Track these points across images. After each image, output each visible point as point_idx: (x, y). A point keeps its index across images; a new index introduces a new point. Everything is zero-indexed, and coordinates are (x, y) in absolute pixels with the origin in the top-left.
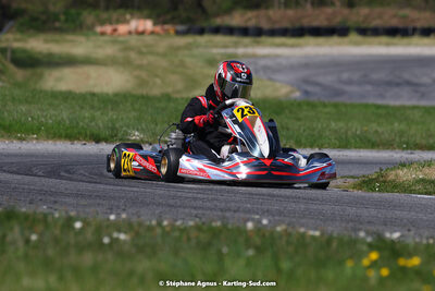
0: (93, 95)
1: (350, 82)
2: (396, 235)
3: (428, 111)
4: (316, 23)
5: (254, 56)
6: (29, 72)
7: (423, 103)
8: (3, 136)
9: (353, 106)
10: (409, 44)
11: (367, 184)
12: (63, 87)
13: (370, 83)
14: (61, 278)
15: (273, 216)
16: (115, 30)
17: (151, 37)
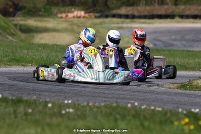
0: (57, 45)
1: (175, 40)
2: (197, 110)
4: (160, 13)
5: (131, 28)
6: (27, 35)
8: (15, 64)
11: (183, 86)
12: (43, 42)
14: (43, 130)
15: (140, 101)
16: (67, 16)
17: (83, 19)
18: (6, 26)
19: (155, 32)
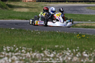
0: (24, 12)
3: (81, 15)
6: (11, 9)
9: (68, 14)
10: (76, 4)
13: (70, 10)
14: (33, 38)
16: (26, 1)
17: (32, 2)
18: (3, 5)
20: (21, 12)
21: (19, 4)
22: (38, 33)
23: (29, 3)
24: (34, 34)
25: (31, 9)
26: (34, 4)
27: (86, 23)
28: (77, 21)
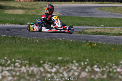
0: (18, 14)
3: (91, 18)
6: (1, 10)
7: (89, 17)
9: (74, 17)
10: (85, 4)
11: (80, 33)
13: (77, 12)
14: (29, 48)
16: (20, 0)
17: (28, 2)
19: (63, 8)
20: (14, 14)
21: (12, 4)
22: (36, 42)
23: (24, 3)
24: (31, 43)
25: (27, 10)
26: (31, 3)
27: (98, 29)
28: (86, 26)
